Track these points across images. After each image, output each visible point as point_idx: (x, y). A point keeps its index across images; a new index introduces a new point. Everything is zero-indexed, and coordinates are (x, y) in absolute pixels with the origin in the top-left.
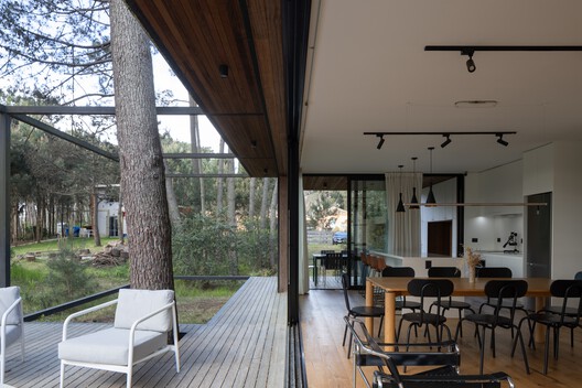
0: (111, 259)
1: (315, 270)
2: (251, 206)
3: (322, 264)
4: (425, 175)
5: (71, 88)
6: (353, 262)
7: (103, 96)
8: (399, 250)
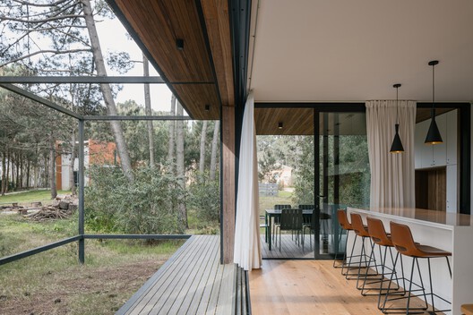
0: (57, 212)
1: (268, 230)
2: (202, 160)
3: (276, 221)
4: (419, 105)
5: (27, 46)
6: (321, 222)
7: (56, 53)
8: (386, 205)
